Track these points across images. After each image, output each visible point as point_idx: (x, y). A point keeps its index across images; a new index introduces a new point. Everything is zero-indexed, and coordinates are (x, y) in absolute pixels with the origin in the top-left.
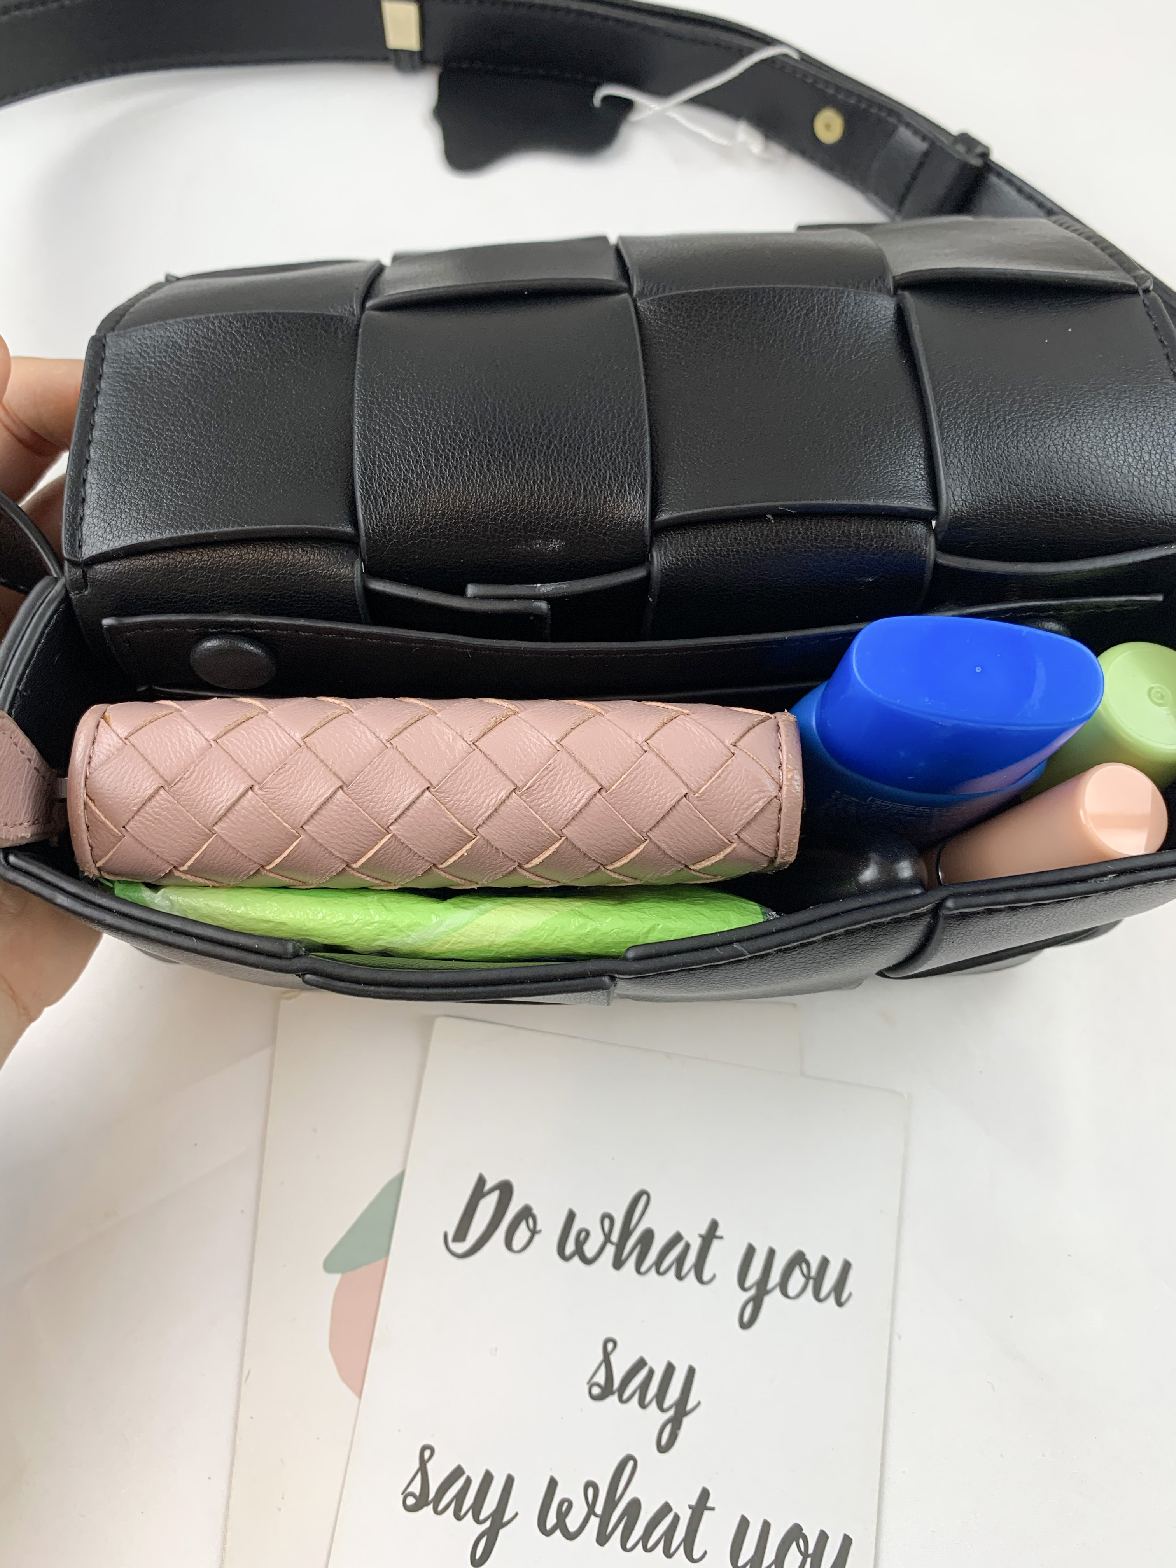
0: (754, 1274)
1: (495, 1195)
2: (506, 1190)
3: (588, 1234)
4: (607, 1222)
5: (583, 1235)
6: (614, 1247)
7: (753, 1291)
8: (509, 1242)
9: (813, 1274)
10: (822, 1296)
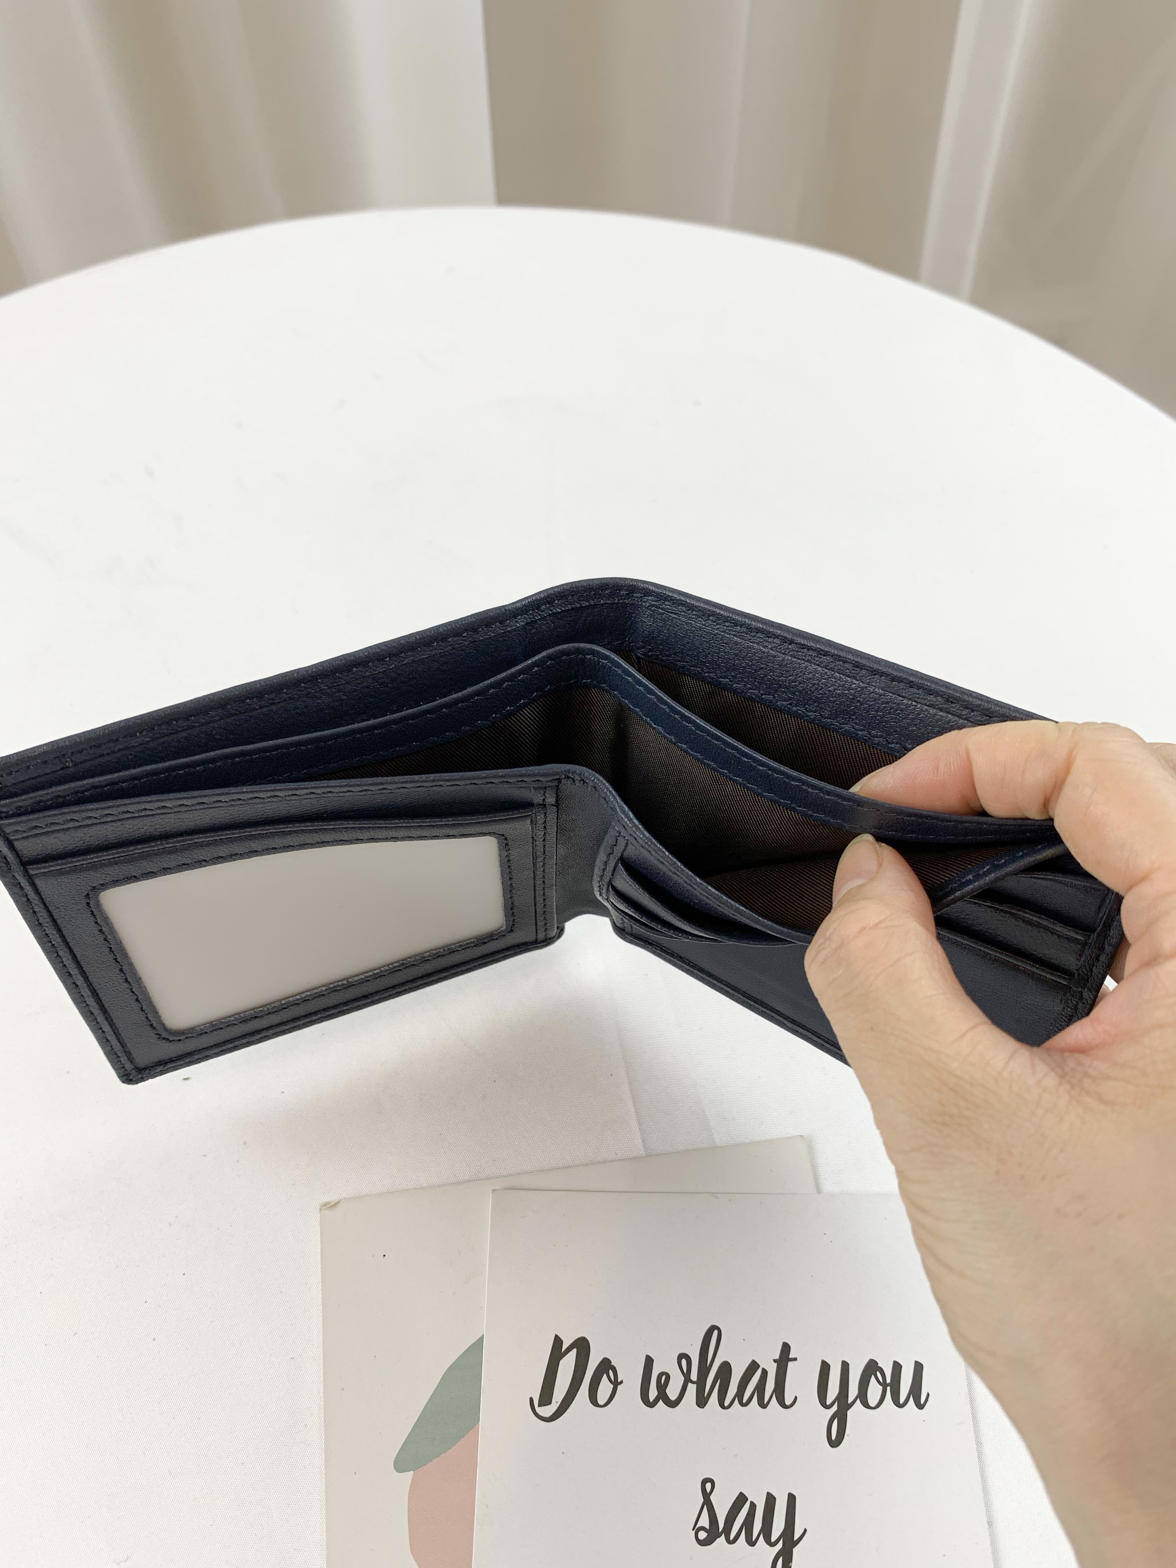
0: (833, 1389)
1: (574, 1353)
2: (582, 1346)
3: (668, 1377)
4: (684, 1362)
5: (663, 1378)
6: (695, 1385)
7: (835, 1408)
8: (593, 1398)
9: (888, 1381)
10: (902, 1401)
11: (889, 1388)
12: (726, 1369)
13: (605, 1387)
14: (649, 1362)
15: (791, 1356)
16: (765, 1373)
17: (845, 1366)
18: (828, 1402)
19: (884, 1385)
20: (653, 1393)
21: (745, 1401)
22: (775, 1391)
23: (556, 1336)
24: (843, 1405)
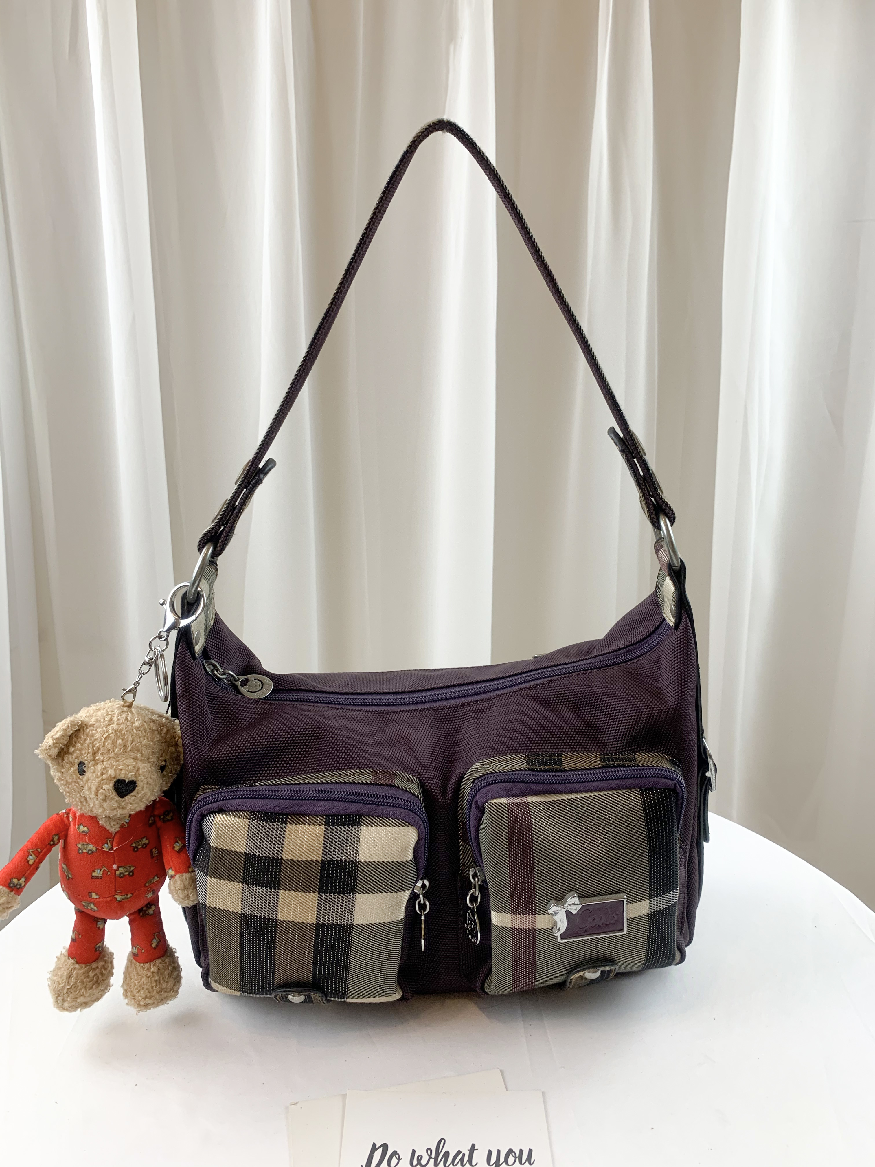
0: (493, 1160)
1: (381, 1149)
2: (385, 1147)
3: (422, 1157)
4: (429, 1152)
5: (420, 1157)
6: (433, 1160)
7: (494, 1165)
8: (389, 1164)
9: (517, 1156)
10: (523, 1162)
11: (517, 1159)
12: (447, 1154)
13: (394, 1161)
14: (414, 1152)
15: (476, 1148)
16: (464, 1155)
17: (499, 1152)
18: (491, 1164)
19: (515, 1157)
20: (415, 1162)
21: (455, 1164)
22: (468, 1160)
23: (374, 1144)
24: (497, 1163)
